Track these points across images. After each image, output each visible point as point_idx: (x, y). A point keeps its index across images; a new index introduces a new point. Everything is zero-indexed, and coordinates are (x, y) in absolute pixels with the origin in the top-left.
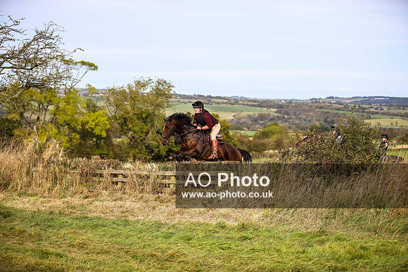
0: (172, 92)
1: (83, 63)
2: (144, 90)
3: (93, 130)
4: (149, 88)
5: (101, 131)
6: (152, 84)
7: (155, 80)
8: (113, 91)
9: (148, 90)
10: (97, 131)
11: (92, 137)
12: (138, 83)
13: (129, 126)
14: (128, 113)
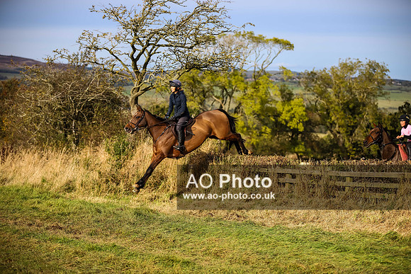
0: (386, 78)
1: (277, 41)
2: (351, 74)
3: (287, 122)
4: (358, 72)
5: (298, 123)
6: (361, 68)
7: (365, 62)
8: (312, 76)
9: (357, 74)
10: (292, 125)
11: (287, 131)
12: (344, 66)
13: (333, 118)
14: (331, 103)
